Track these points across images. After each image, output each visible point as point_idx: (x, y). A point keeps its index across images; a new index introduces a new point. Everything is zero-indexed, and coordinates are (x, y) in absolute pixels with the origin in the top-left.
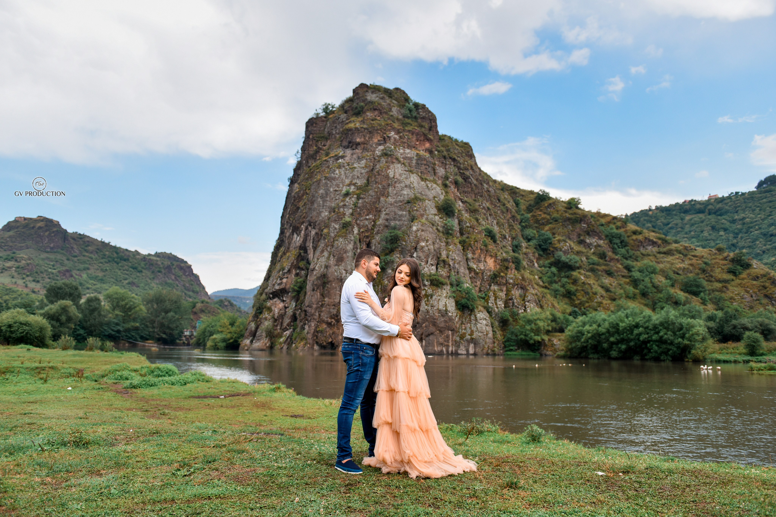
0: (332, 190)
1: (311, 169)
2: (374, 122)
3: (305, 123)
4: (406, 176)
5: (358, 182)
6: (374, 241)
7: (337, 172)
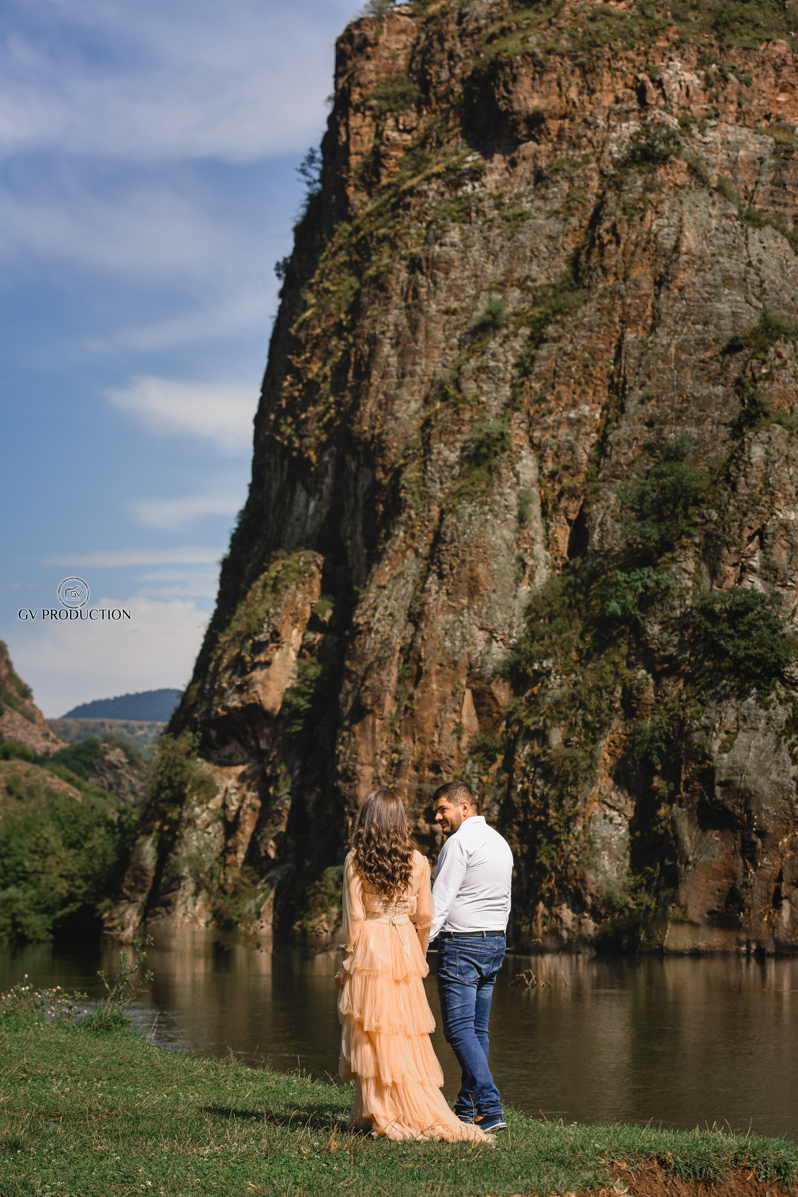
0: (433, 308)
1: (357, 229)
2: (601, 25)
3: (333, 41)
4: (729, 239)
5: (534, 270)
6: (597, 511)
7: (454, 235)
